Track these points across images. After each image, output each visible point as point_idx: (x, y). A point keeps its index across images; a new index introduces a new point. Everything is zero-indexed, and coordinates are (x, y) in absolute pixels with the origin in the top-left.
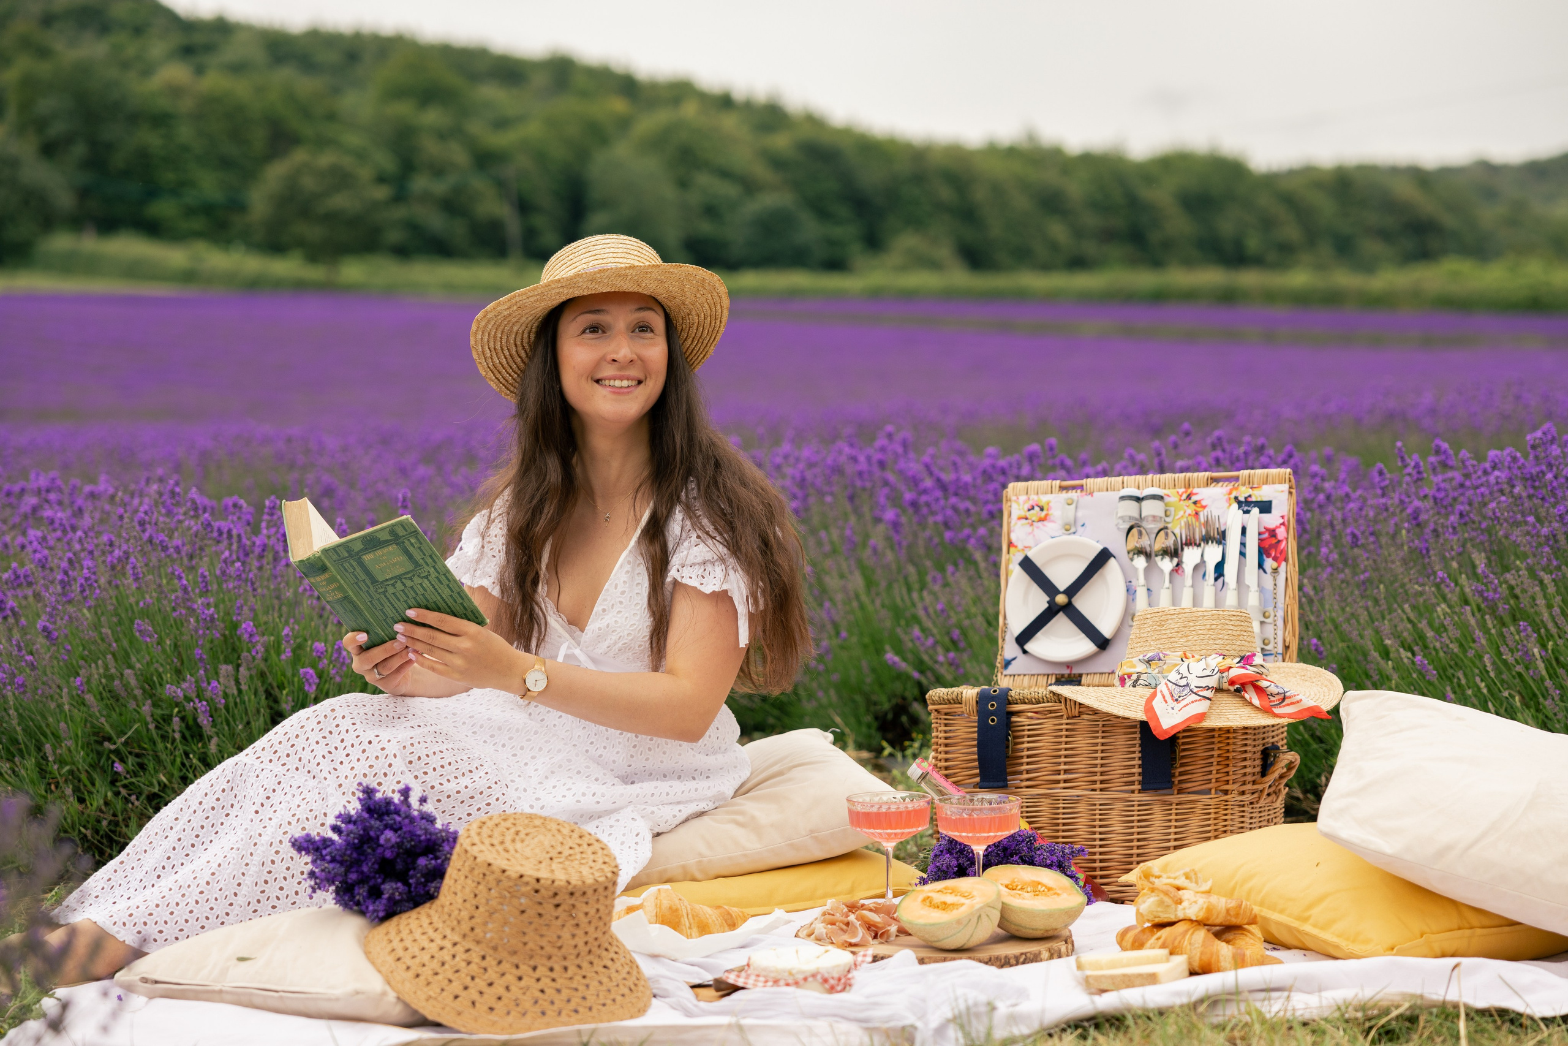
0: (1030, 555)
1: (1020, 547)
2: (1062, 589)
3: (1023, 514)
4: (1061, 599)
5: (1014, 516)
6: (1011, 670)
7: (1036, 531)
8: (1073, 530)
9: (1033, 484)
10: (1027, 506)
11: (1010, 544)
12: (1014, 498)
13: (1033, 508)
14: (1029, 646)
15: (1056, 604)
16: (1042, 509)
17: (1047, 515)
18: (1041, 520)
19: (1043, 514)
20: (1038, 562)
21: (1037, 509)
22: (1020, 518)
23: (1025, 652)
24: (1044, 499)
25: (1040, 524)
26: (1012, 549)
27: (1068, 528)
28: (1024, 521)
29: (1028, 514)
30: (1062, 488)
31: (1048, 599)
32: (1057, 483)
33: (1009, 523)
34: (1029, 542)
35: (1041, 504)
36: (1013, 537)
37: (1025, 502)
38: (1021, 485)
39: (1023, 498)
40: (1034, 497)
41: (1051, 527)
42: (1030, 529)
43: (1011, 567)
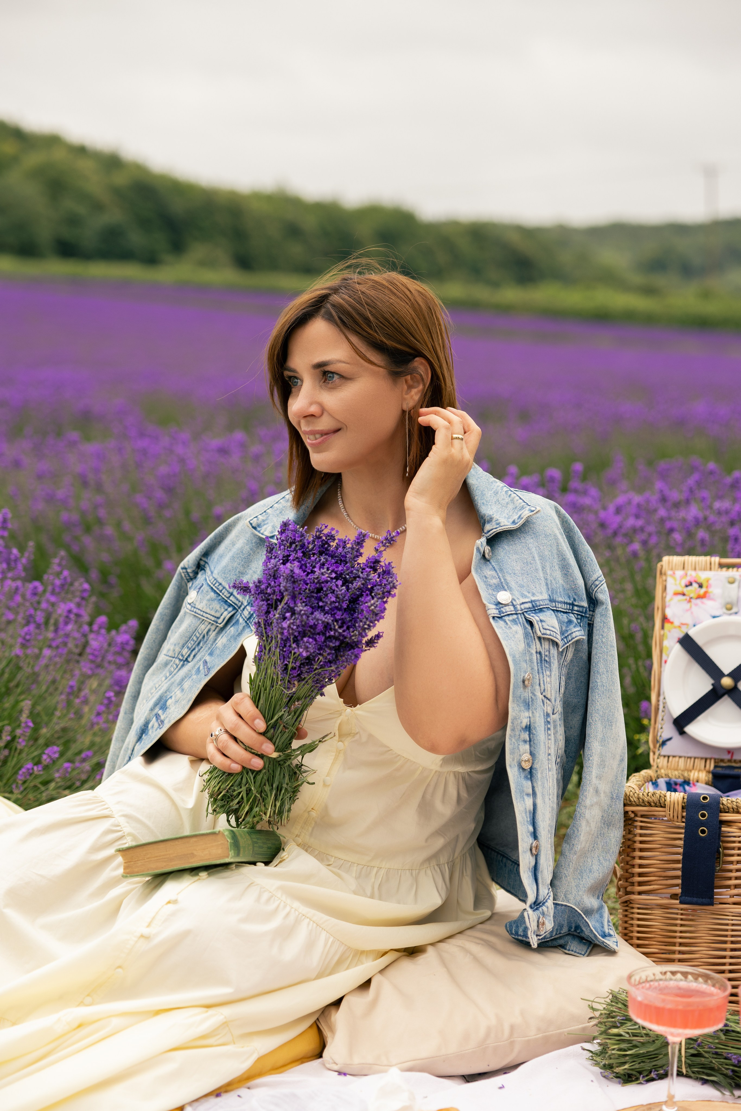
0: (692, 633)
1: (677, 623)
2: (726, 671)
3: (680, 589)
4: (727, 682)
5: (670, 590)
6: (666, 750)
7: (694, 609)
8: (734, 610)
9: (691, 559)
10: (684, 582)
11: (665, 619)
12: (669, 572)
13: (691, 584)
14: (691, 729)
15: (721, 687)
16: (701, 586)
17: (706, 593)
18: (699, 597)
19: (702, 591)
20: (700, 641)
21: (695, 586)
22: (676, 594)
23: (682, 732)
24: (703, 576)
25: (698, 601)
26: (667, 625)
27: (729, 607)
28: (681, 597)
29: (686, 590)
30: (721, 566)
31: (712, 681)
32: (716, 559)
33: (663, 598)
34: (688, 619)
35: (699, 581)
36: (669, 613)
37: (682, 578)
38: (676, 559)
39: (679, 573)
40: (692, 574)
41: (711, 606)
42: (688, 606)
43: (666, 643)
